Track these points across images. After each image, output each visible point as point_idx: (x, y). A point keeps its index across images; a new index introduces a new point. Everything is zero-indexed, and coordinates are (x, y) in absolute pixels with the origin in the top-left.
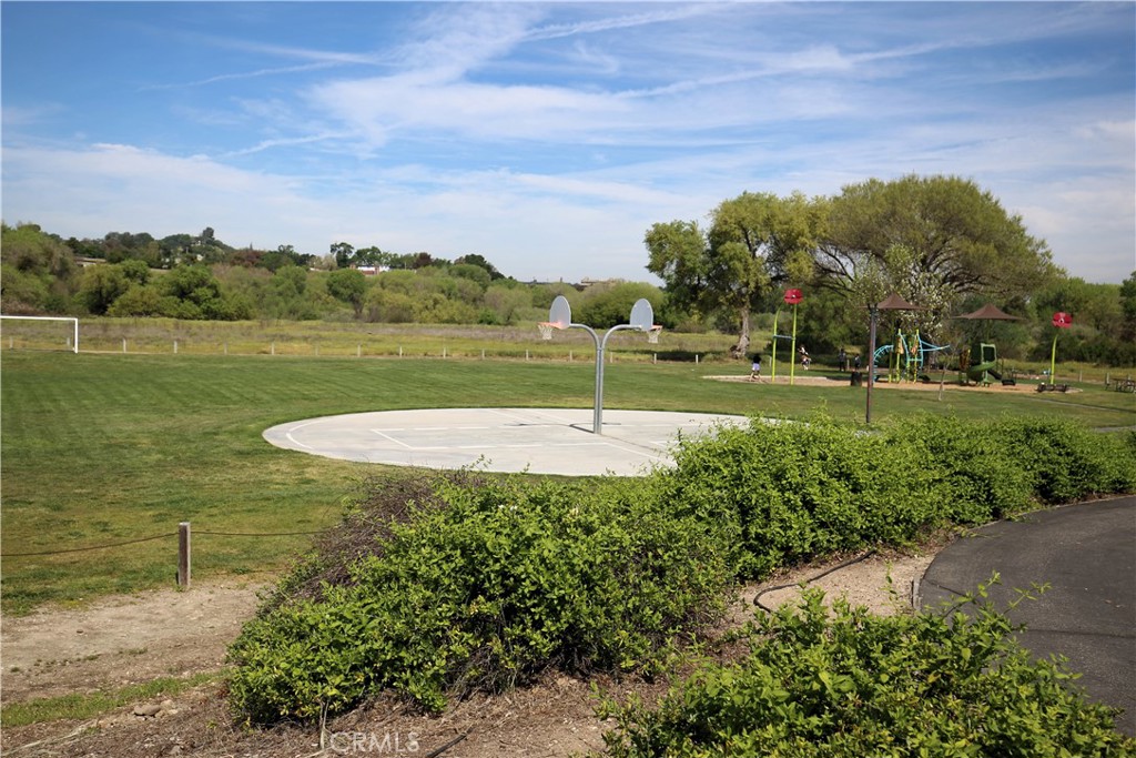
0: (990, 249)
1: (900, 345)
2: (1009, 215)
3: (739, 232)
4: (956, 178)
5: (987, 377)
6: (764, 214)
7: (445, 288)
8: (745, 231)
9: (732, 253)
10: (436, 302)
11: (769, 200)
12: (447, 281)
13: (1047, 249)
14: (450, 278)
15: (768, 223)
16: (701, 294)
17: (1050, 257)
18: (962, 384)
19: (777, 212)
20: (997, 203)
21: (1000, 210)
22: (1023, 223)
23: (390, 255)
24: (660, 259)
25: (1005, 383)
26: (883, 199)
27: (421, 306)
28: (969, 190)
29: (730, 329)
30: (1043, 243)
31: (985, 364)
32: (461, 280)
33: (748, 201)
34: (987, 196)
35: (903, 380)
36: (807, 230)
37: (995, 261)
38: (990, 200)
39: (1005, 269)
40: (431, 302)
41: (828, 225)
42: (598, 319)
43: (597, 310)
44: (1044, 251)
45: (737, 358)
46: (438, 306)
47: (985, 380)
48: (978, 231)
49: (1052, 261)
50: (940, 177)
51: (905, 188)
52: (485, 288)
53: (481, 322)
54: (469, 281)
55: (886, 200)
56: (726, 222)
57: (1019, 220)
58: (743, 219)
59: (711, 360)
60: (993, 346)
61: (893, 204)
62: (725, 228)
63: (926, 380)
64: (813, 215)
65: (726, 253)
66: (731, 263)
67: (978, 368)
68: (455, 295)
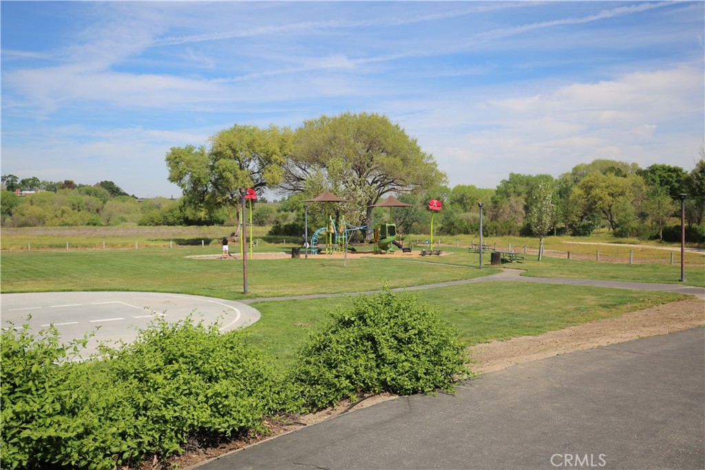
0: (398, 161)
1: (331, 227)
2: (410, 139)
3: (229, 152)
4: (375, 114)
5: (392, 247)
6: (248, 139)
7: (75, 203)
8: (234, 151)
9: (224, 167)
10: (63, 212)
11: (253, 130)
12: (76, 198)
13: (434, 160)
14: (80, 196)
15: (250, 145)
16: (207, 197)
17: (436, 166)
18: (376, 253)
19: (257, 138)
20: (403, 131)
21: (406, 136)
22: (418, 144)
23: (47, 183)
24: (176, 173)
25: (405, 250)
26: (328, 128)
27: (52, 215)
28: (384, 121)
29: (260, 223)
30: (431, 156)
31: (389, 238)
32: (87, 197)
33: (238, 131)
34: (397, 126)
35: (335, 252)
36: (278, 150)
37: (400, 168)
38: (398, 129)
39: (408, 174)
40: (60, 212)
41: (293, 146)
42: (171, 219)
43: (170, 213)
44: (432, 161)
45: (234, 242)
46: (64, 215)
47: (391, 249)
48: (389, 149)
49: (437, 168)
50: (365, 113)
51: (342, 121)
52: (105, 202)
53: (88, 224)
54: (93, 198)
55: (330, 129)
56: (220, 145)
57: (416, 142)
58: (232, 143)
59: (216, 244)
60: (394, 225)
61: (334, 132)
62: (219, 149)
63: (353, 251)
64: (283, 140)
65: (220, 167)
66: (224, 174)
67: (385, 241)
68: (83, 207)
